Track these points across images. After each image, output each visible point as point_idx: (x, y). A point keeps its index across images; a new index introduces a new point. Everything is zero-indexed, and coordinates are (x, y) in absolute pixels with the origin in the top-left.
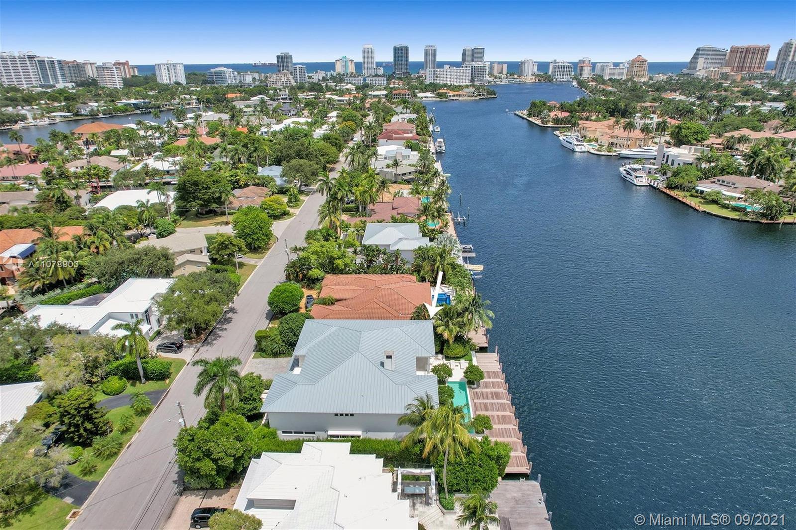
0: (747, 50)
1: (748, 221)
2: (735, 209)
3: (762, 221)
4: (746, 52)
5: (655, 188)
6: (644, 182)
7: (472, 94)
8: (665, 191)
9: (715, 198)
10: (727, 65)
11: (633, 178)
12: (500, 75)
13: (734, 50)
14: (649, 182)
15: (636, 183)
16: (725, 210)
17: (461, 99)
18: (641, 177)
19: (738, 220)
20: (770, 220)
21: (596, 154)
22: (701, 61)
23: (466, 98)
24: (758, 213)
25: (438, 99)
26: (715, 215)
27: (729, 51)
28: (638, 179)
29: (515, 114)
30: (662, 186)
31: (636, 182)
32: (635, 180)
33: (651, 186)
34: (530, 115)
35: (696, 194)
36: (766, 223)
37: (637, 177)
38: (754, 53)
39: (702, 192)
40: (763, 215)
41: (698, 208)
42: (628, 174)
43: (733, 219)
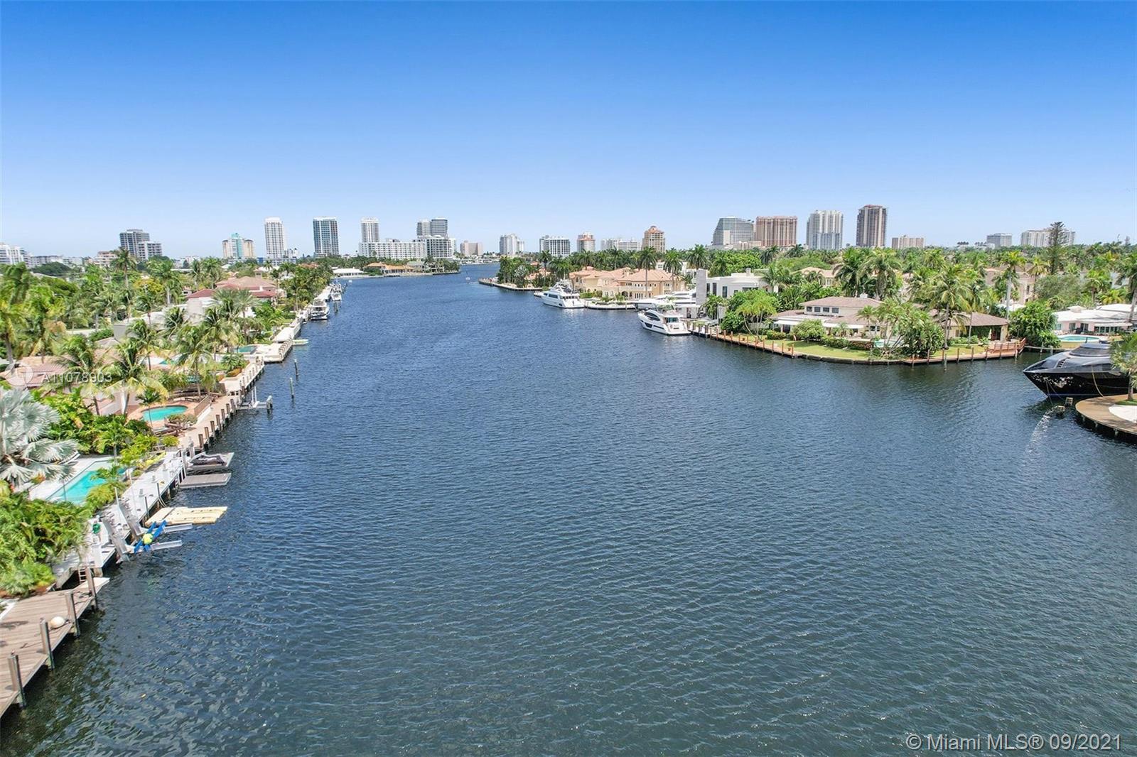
0: (775, 222)
1: (885, 364)
2: (854, 347)
3: (909, 360)
4: (774, 223)
5: (703, 336)
6: (681, 328)
7: (421, 269)
8: (721, 337)
9: (813, 331)
10: (757, 239)
11: (661, 323)
12: (473, 256)
13: (761, 222)
14: (691, 329)
15: (667, 332)
16: (836, 350)
17: (403, 274)
18: (675, 320)
19: (867, 363)
20: (920, 358)
21: (599, 309)
22: (727, 235)
23: (411, 274)
24: (895, 351)
25: (367, 276)
26: (822, 360)
27: (755, 223)
28: (669, 324)
29: (481, 283)
30: (715, 332)
31: (667, 329)
32: (664, 326)
33: (696, 334)
34: (500, 281)
35: (777, 333)
36: (916, 364)
37: (667, 320)
38: (782, 224)
39: (787, 329)
40: (905, 351)
41: (790, 353)
42: (652, 319)
43: (857, 363)
